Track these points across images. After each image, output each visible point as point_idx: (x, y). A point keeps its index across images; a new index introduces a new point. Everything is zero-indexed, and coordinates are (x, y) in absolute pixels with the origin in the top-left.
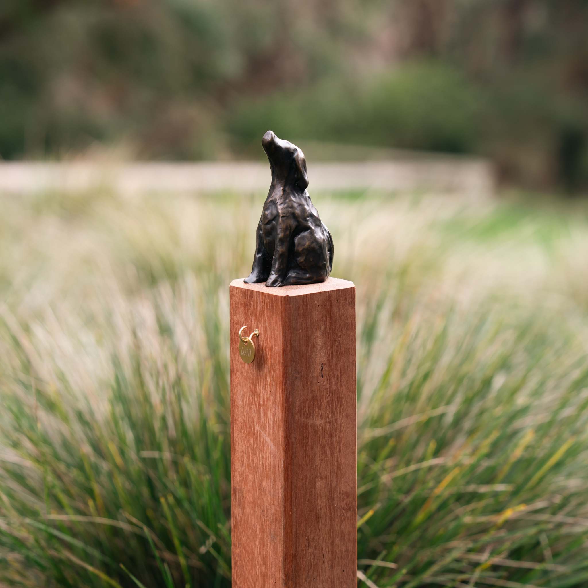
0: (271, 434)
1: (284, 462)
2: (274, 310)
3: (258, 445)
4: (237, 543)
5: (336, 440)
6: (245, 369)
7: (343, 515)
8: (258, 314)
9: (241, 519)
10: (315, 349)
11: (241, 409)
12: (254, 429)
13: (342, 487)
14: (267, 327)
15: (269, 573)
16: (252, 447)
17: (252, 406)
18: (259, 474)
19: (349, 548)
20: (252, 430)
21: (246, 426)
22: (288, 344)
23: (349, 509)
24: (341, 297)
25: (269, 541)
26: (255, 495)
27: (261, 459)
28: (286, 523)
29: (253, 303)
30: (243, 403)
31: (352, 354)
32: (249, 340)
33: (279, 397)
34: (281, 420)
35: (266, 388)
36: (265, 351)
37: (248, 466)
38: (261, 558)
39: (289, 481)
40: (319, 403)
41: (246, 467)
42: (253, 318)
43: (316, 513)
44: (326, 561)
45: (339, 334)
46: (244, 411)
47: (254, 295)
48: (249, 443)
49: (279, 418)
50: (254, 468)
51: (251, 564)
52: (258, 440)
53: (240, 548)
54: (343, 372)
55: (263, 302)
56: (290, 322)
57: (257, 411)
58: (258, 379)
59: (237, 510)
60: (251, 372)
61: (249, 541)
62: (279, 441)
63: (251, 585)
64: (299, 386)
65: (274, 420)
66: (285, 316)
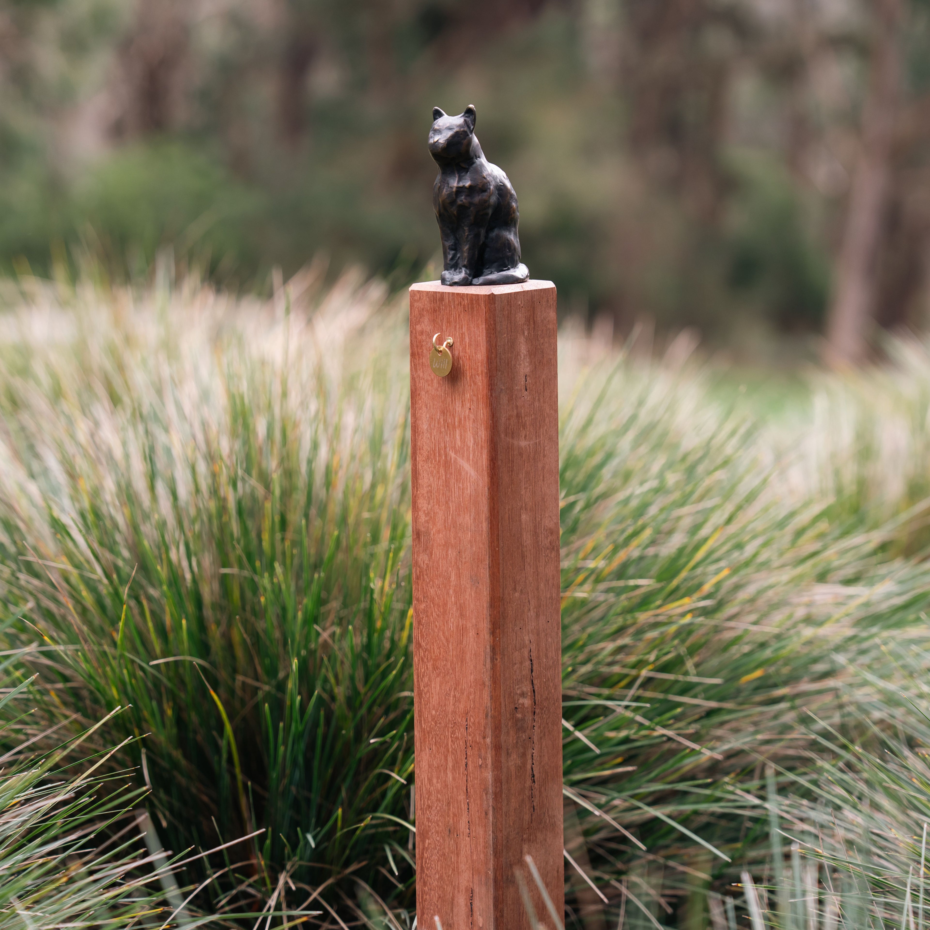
0: (471, 458)
1: (489, 489)
2: (475, 312)
3: (452, 474)
4: (421, 597)
5: (540, 465)
6: (432, 386)
7: (548, 556)
8: (452, 319)
9: (428, 566)
10: (519, 357)
11: (426, 435)
12: (446, 457)
13: (546, 522)
14: (464, 333)
15: (469, 625)
16: (444, 478)
17: (443, 430)
18: (454, 508)
19: (554, 595)
20: (443, 458)
21: (435, 455)
22: (493, 351)
23: (553, 549)
24: (543, 298)
25: (468, 586)
26: (448, 534)
27: (456, 490)
28: (492, 561)
29: (445, 307)
30: (431, 427)
31: (554, 365)
32: (444, 349)
33: (483, 413)
34: (485, 440)
35: (463, 405)
36: (461, 362)
37: (438, 502)
38: (457, 609)
39: (496, 512)
40: (524, 421)
41: (435, 503)
42: (444, 325)
43: (522, 551)
44: (532, 608)
45: (542, 341)
46: (431, 437)
47: (446, 297)
48: (439, 473)
49: (481, 438)
50: (447, 503)
51: (442, 618)
52: (452, 468)
53: (427, 602)
54: (546, 386)
55: (458, 304)
56: (495, 324)
57: (450, 434)
58: (452, 396)
59: (421, 557)
60: (441, 390)
61: (439, 592)
62: (483, 465)
63: (443, 643)
64: (504, 399)
65: (475, 442)
66: (490, 318)
